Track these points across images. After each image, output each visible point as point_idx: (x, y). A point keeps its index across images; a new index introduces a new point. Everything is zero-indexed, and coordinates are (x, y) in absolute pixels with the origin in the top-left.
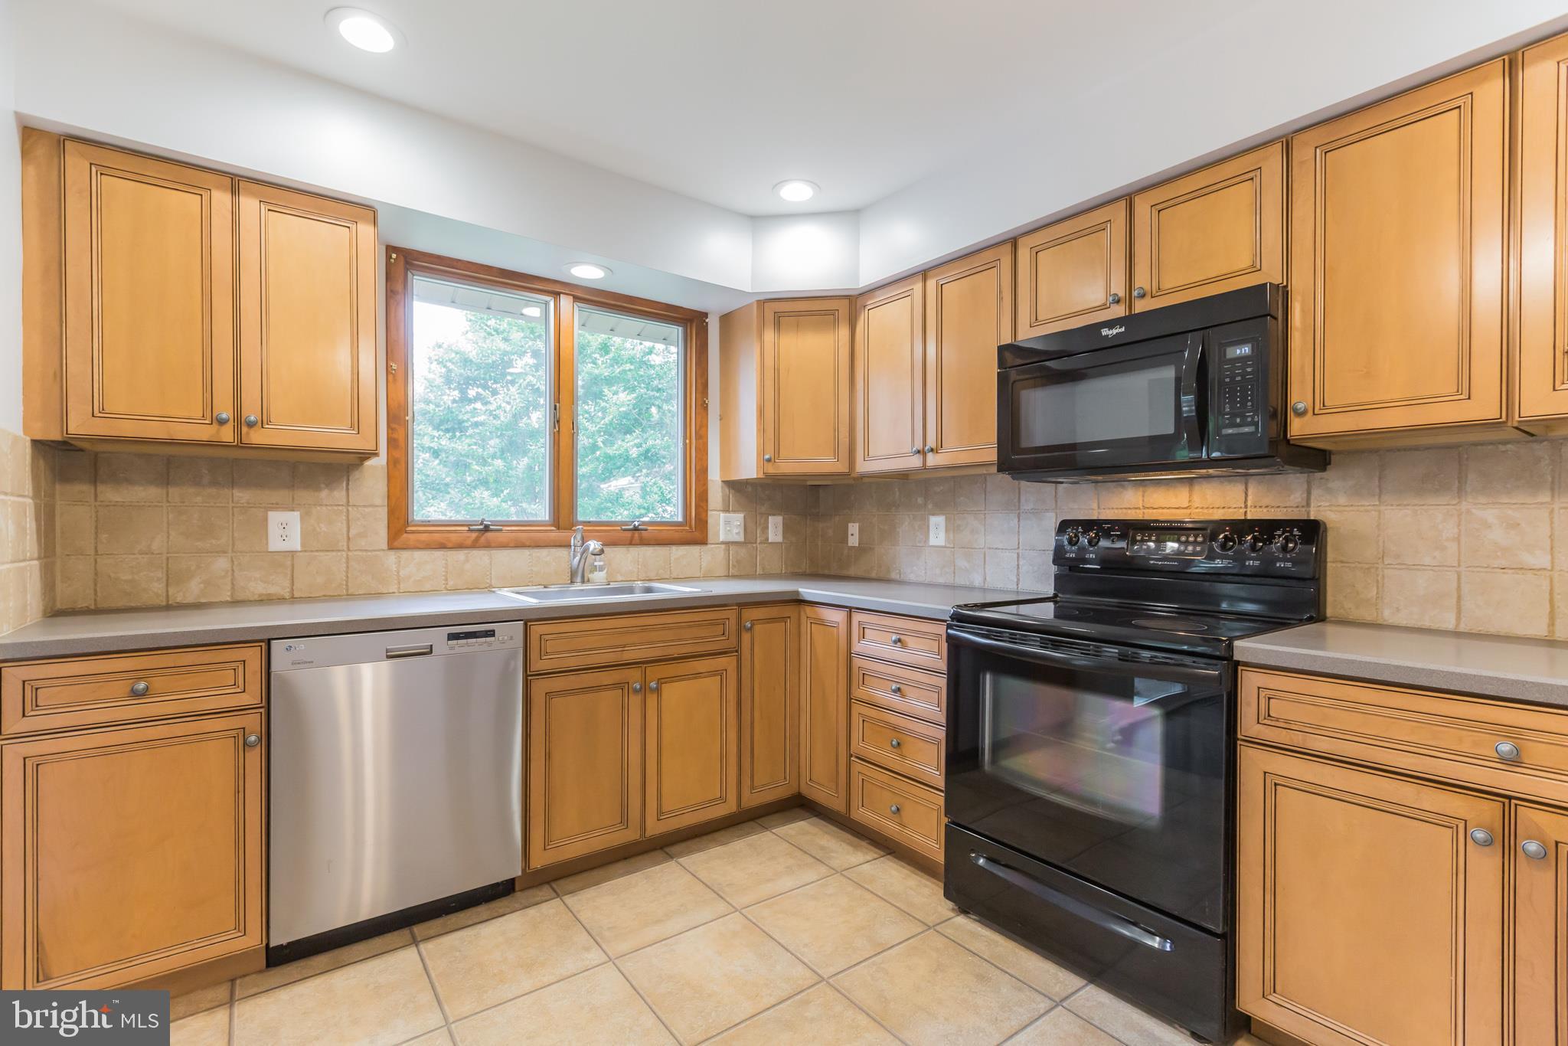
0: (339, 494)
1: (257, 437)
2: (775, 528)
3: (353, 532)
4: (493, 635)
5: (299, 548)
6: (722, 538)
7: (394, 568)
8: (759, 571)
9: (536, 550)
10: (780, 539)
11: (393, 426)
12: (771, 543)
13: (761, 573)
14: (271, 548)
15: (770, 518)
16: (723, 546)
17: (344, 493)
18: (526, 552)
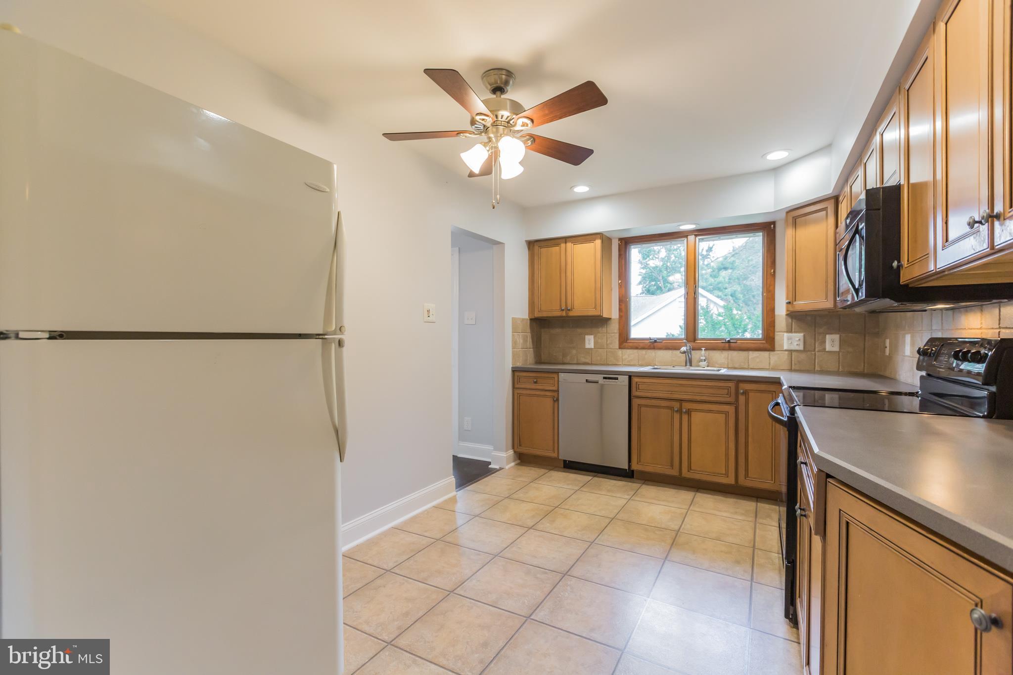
0: (604, 329)
1: (571, 314)
2: (832, 343)
3: (608, 342)
4: (617, 379)
5: (593, 347)
6: (785, 348)
7: (621, 356)
8: (817, 368)
9: (675, 351)
10: (836, 348)
11: (620, 304)
12: (828, 352)
13: (819, 369)
14: (586, 347)
15: (827, 336)
16: (787, 352)
17: (606, 329)
18: (670, 352)
